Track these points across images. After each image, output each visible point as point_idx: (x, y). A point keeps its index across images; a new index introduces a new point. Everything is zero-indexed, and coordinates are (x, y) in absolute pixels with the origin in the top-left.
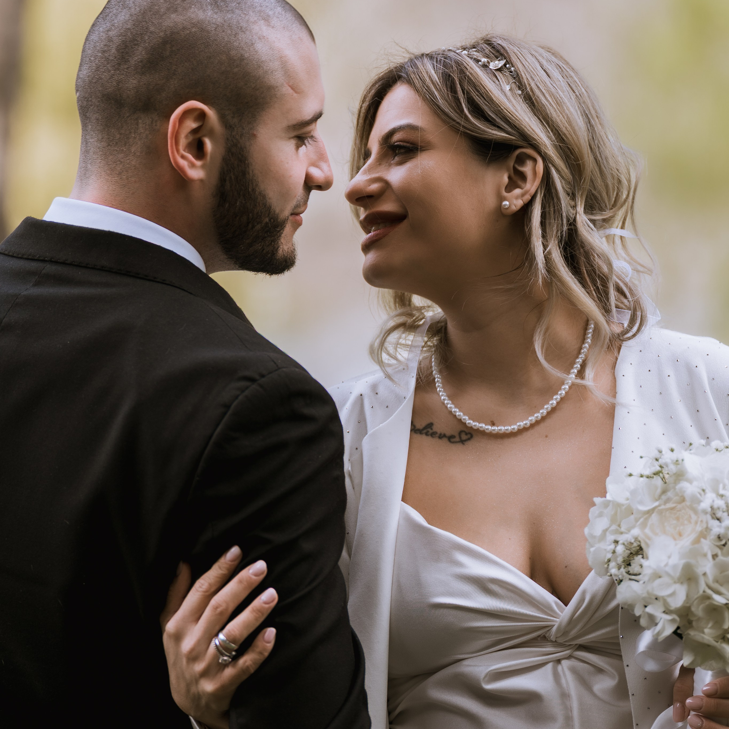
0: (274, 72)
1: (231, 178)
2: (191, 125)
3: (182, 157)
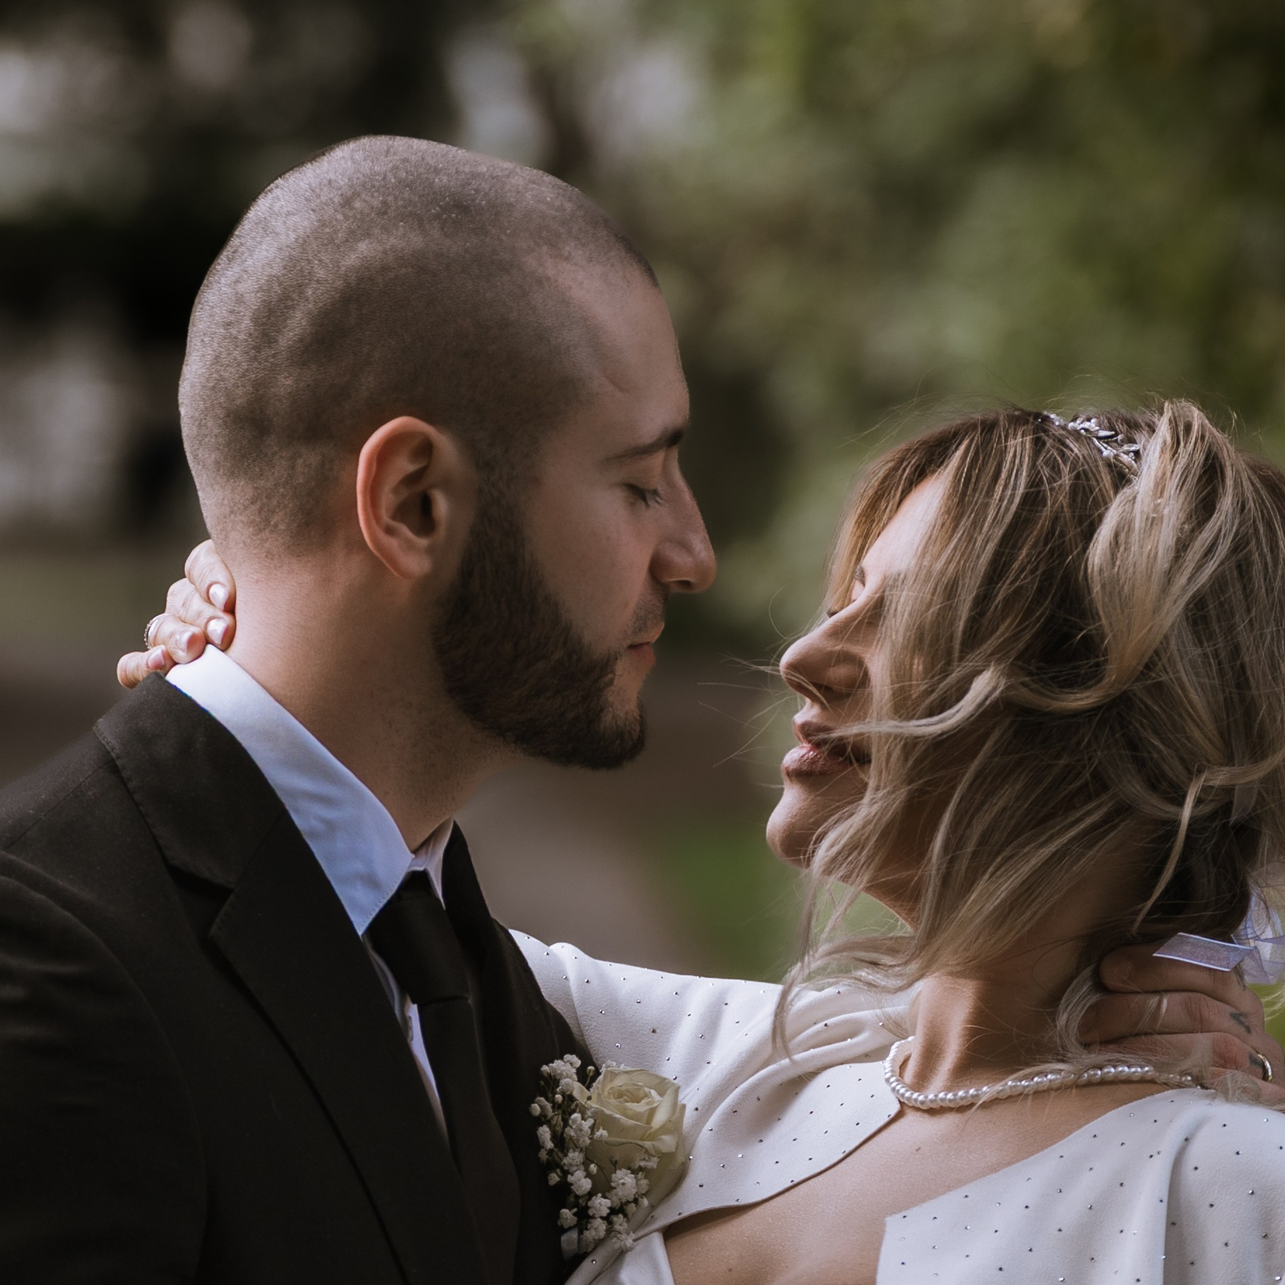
2: (404, 466)
3: (389, 531)
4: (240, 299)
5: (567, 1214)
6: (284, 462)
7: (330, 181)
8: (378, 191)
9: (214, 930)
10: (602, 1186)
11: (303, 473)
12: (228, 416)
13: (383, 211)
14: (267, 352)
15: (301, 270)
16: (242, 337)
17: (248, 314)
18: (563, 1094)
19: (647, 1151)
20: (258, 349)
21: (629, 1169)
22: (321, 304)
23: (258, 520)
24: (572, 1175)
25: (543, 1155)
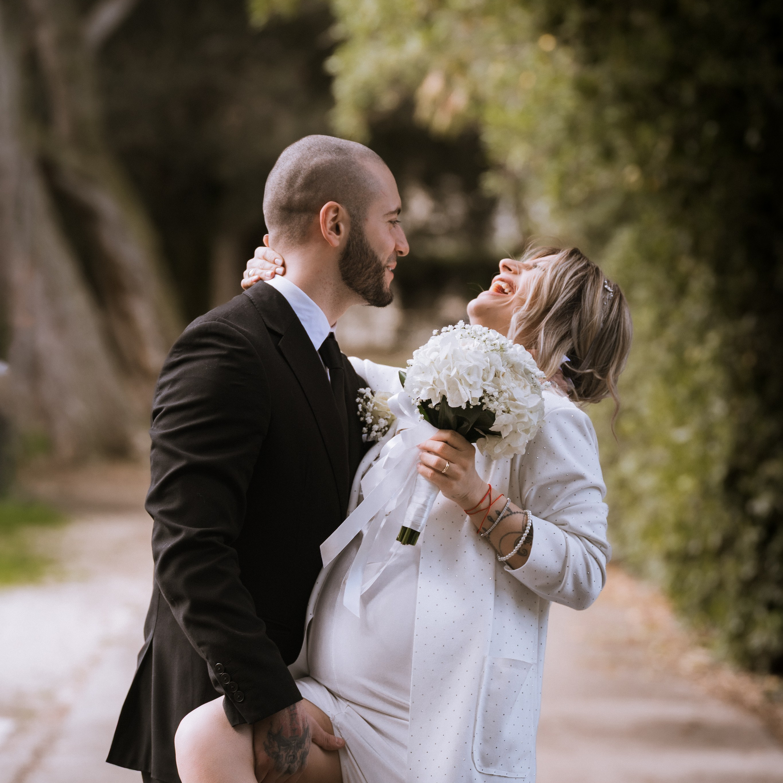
0: (373, 184)
1: (353, 244)
2: (332, 215)
3: (330, 234)
4: (282, 177)
5: (365, 429)
6: (297, 218)
7: (303, 145)
8: (317, 145)
9: (279, 344)
10: (375, 422)
11: (303, 221)
12: (280, 208)
13: (320, 150)
14: (291, 189)
15: (299, 167)
16: (283, 186)
17: (285, 180)
18: (366, 397)
19: (388, 414)
20: (289, 189)
21: (383, 418)
22: (305, 175)
23: (290, 235)
24: (367, 418)
25: (358, 413)
